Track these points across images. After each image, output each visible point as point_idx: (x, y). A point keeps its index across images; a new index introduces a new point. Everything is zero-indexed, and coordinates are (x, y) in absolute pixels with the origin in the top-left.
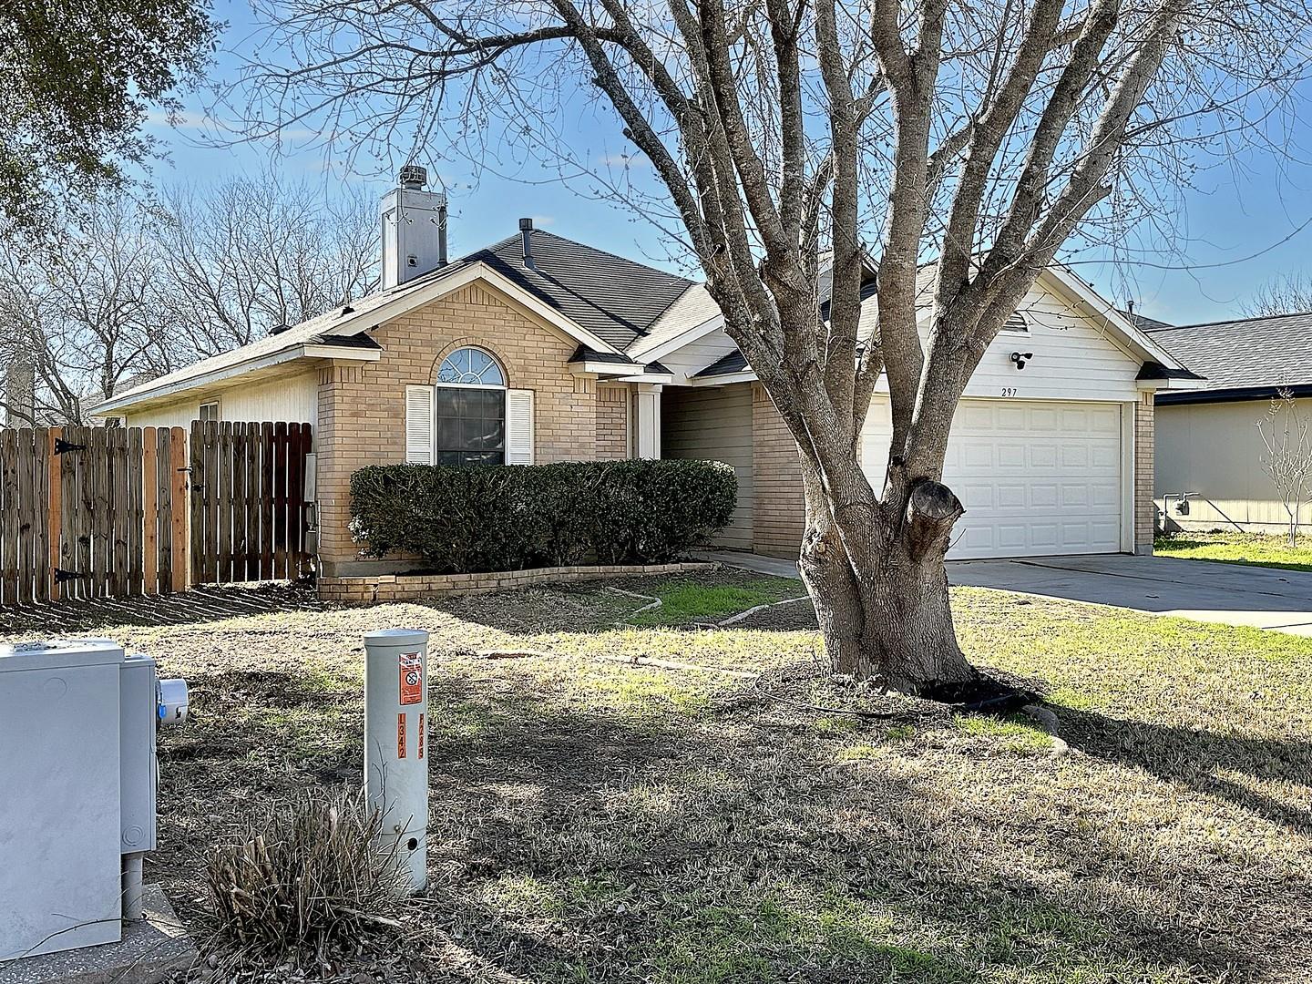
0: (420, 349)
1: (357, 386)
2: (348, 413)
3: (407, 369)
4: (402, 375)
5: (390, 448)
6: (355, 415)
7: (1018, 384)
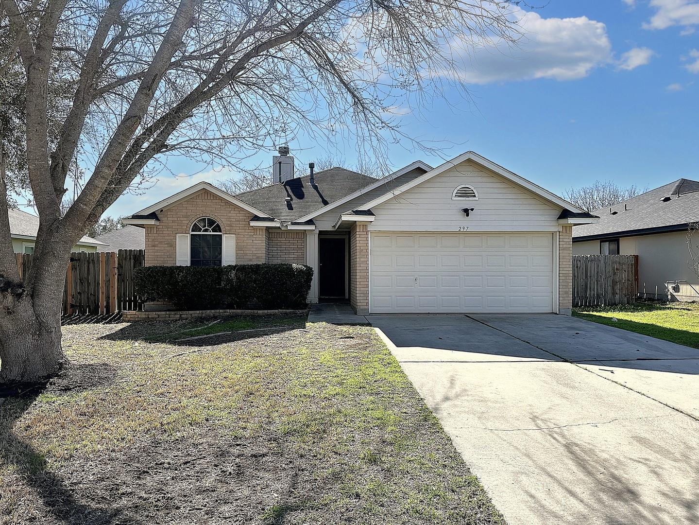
0: (181, 219)
1: (155, 235)
2: (150, 246)
3: (176, 227)
4: (174, 230)
5: (168, 259)
6: (154, 246)
7: (470, 224)
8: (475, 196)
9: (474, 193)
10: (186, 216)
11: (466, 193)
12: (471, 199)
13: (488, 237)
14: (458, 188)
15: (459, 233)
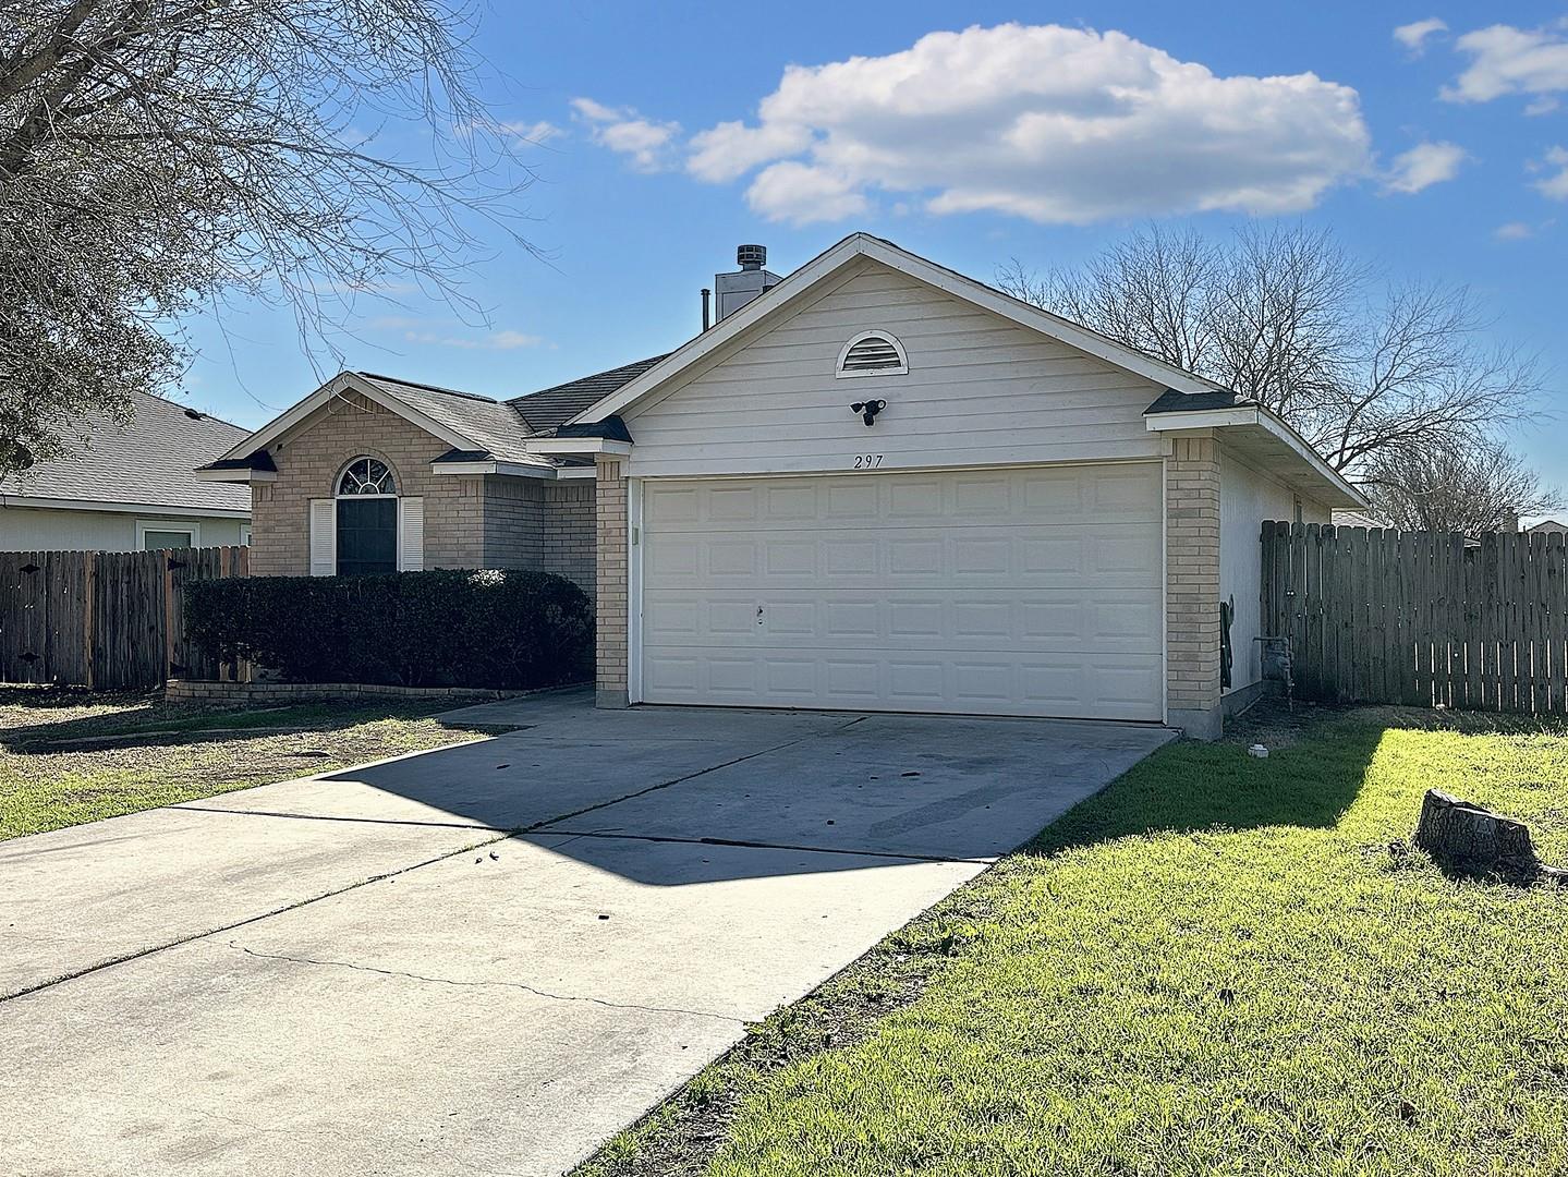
0: (316, 464)
3: (308, 484)
4: (304, 491)
5: (294, 561)
7: (884, 447)
8: (898, 364)
9: (896, 355)
10: (326, 458)
11: (874, 356)
12: (886, 371)
13: (959, 482)
14: (852, 343)
15: (857, 474)
